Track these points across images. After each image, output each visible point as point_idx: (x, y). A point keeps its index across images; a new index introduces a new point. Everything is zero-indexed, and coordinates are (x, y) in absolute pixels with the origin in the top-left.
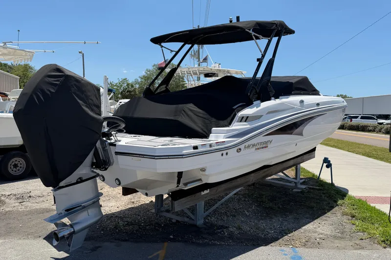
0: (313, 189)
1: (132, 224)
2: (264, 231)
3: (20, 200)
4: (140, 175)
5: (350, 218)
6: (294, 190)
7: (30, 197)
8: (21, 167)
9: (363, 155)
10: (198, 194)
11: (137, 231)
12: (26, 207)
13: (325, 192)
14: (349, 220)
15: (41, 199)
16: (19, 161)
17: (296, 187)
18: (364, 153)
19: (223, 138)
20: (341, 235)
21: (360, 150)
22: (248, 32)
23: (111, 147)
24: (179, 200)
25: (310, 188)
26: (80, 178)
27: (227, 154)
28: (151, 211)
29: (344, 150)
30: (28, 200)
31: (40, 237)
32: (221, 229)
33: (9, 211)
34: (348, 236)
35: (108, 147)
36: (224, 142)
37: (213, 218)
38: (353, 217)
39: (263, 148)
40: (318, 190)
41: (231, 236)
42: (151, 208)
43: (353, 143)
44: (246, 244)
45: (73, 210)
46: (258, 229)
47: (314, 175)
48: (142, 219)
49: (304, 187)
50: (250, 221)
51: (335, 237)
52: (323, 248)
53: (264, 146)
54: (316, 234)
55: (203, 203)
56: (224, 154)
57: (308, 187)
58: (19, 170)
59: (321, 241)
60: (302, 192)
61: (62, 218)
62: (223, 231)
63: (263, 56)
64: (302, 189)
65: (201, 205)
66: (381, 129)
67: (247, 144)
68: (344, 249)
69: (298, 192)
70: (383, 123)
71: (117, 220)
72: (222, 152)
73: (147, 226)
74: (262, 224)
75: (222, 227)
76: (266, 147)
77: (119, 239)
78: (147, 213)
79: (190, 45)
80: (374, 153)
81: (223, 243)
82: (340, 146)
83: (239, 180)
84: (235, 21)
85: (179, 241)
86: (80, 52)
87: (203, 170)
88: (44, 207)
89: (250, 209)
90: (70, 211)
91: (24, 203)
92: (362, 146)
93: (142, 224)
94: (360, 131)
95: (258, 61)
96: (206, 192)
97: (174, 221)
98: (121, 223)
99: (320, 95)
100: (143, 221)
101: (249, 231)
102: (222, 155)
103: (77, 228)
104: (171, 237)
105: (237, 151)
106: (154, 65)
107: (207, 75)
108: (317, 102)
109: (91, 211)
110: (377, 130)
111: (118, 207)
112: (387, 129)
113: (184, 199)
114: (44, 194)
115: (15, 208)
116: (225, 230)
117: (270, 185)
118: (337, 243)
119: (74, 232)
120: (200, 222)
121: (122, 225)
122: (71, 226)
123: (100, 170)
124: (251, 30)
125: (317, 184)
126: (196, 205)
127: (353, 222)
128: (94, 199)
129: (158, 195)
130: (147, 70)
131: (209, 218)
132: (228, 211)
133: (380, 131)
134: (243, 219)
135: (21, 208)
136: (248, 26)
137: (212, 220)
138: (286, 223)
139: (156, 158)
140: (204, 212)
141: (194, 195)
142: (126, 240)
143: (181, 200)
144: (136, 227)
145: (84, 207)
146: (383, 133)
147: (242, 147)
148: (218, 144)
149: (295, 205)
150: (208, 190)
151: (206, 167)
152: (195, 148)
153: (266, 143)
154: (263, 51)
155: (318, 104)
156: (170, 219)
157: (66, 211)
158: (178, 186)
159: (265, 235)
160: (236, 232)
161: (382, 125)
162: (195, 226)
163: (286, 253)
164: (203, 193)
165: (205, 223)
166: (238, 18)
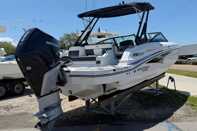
0: (166, 93)
1: (76, 117)
2: (148, 116)
3: (7, 110)
4: (84, 88)
5: (191, 106)
6: (156, 95)
7: (12, 107)
8: (3, 92)
9: (185, 75)
10: (112, 97)
11: (79, 120)
12: (12, 113)
13: (173, 94)
14: (190, 107)
15: (19, 108)
16: (2, 89)
17: (157, 93)
18: (185, 74)
19: (127, 65)
20: (189, 115)
21: (183, 73)
22: (134, 8)
23: (66, 73)
24: (103, 101)
25: (164, 93)
26: (51, 91)
27: (129, 73)
28: (83, 109)
29: (174, 74)
30: (11, 109)
31: (26, 127)
32: (125, 116)
33: (3, 115)
34: (193, 115)
35: (65, 73)
36: (128, 67)
37: (119, 111)
38: (192, 105)
39: (146, 70)
40: (169, 93)
41: (131, 119)
42: (83, 108)
43: (177, 70)
44: (141, 123)
45: (48, 109)
46: (144, 115)
47: (164, 87)
48: (80, 114)
49: (161, 92)
50: (139, 111)
51: (187, 116)
52: (182, 122)
53: (146, 69)
54: (176, 115)
55: (114, 102)
56: (128, 74)
57: (163, 93)
58: (2, 93)
59: (180, 118)
60: (161, 95)
61: (43, 114)
62: (126, 117)
63: (142, 21)
64: (161, 94)
65: (113, 104)
66: (190, 62)
67: (138, 68)
68: (194, 121)
69: (159, 96)
70: (190, 59)
71: (66, 115)
72: (127, 72)
73: (84, 117)
74: (146, 112)
75: (125, 115)
76: (147, 70)
77: (71, 125)
78: (82, 111)
79: (97, 18)
80: (190, 74)
81: (129, 123)
82: (171, 72)
83: (130, 89)
84: (122, 4)
85: (104, 124)
86: (23, 29)
87: (118, 83)
88: (22, 112)
89: (136, 106)
90: (47, 110)
91: (9, 111)
92: (183, 72)
93: (81, 117)
94: (179, 64)
95: (139, 23)
96: (115, 96)
97: (98, 114)
98: (69, 117)
99: (168, 42)
100: (81, 115)
101: (140, 116)
102: (127, 74)
103: (50, 119)
104: (100, 122)
105: (134, 72)
106: (65, 35)
107: (99, 37)
108: (168, 45)
109: (57, 110)
110: (188, 63)
111: (64, 109)
112: (193, 62)
113: (105, 100)
114: (19, 105)
115: (6, 113)
116: (127, 116)
117: (143, 93)
118: (189, 119)
119: (49, 122)
120: (113, 113)
121: (70, 117)
122: (47, 118)
123: (61, 86)
124: (135, 7)
125: (167, 91)
126: (110, 104)
127: (193, 108)
128: (58, 102)
129: (87, 100)
130: (61, 37)
131: (116, 111)
132: (125, 107)
133: (189, 64)
134: (135, 111)
135: (9, 113)
136: (133, 5)
137: (118, 112)
138: (158, 111)
139: (94, 76)
140: (114, 108)
141: (109, 98)
142: (75, 125)
143: (104, 101)
144: (79, 119)
145: (54, 107)
146: (191, 64)
147: (136, 69)
148: (125, 68)
149: (159, 102)
150: (116, 95)
151: (119, 81)
152: (114, 70)
153: (147, 67)
154: (141, 18)
155: (169, 47)
156: (96, 113)
157: (44, 110)
158: (104, 93)
159: (149, 118)
160: (134, 117)
161: (190, 60)
162: (110, 115)
163: (164, 125)
164: (114, 97)
165: (115, 114)
166: (123, 2)
